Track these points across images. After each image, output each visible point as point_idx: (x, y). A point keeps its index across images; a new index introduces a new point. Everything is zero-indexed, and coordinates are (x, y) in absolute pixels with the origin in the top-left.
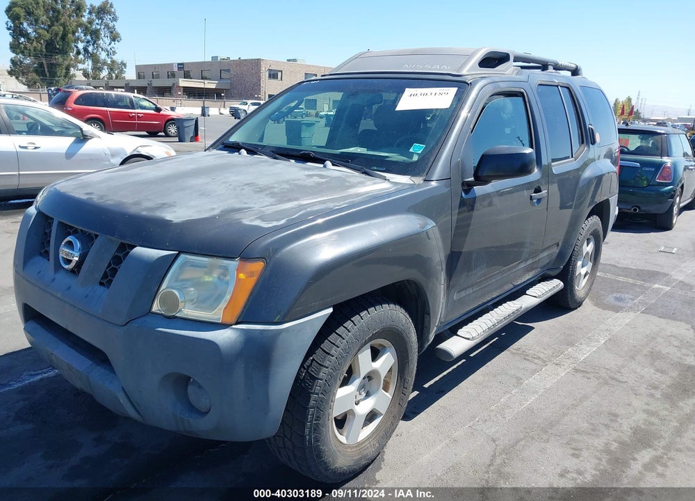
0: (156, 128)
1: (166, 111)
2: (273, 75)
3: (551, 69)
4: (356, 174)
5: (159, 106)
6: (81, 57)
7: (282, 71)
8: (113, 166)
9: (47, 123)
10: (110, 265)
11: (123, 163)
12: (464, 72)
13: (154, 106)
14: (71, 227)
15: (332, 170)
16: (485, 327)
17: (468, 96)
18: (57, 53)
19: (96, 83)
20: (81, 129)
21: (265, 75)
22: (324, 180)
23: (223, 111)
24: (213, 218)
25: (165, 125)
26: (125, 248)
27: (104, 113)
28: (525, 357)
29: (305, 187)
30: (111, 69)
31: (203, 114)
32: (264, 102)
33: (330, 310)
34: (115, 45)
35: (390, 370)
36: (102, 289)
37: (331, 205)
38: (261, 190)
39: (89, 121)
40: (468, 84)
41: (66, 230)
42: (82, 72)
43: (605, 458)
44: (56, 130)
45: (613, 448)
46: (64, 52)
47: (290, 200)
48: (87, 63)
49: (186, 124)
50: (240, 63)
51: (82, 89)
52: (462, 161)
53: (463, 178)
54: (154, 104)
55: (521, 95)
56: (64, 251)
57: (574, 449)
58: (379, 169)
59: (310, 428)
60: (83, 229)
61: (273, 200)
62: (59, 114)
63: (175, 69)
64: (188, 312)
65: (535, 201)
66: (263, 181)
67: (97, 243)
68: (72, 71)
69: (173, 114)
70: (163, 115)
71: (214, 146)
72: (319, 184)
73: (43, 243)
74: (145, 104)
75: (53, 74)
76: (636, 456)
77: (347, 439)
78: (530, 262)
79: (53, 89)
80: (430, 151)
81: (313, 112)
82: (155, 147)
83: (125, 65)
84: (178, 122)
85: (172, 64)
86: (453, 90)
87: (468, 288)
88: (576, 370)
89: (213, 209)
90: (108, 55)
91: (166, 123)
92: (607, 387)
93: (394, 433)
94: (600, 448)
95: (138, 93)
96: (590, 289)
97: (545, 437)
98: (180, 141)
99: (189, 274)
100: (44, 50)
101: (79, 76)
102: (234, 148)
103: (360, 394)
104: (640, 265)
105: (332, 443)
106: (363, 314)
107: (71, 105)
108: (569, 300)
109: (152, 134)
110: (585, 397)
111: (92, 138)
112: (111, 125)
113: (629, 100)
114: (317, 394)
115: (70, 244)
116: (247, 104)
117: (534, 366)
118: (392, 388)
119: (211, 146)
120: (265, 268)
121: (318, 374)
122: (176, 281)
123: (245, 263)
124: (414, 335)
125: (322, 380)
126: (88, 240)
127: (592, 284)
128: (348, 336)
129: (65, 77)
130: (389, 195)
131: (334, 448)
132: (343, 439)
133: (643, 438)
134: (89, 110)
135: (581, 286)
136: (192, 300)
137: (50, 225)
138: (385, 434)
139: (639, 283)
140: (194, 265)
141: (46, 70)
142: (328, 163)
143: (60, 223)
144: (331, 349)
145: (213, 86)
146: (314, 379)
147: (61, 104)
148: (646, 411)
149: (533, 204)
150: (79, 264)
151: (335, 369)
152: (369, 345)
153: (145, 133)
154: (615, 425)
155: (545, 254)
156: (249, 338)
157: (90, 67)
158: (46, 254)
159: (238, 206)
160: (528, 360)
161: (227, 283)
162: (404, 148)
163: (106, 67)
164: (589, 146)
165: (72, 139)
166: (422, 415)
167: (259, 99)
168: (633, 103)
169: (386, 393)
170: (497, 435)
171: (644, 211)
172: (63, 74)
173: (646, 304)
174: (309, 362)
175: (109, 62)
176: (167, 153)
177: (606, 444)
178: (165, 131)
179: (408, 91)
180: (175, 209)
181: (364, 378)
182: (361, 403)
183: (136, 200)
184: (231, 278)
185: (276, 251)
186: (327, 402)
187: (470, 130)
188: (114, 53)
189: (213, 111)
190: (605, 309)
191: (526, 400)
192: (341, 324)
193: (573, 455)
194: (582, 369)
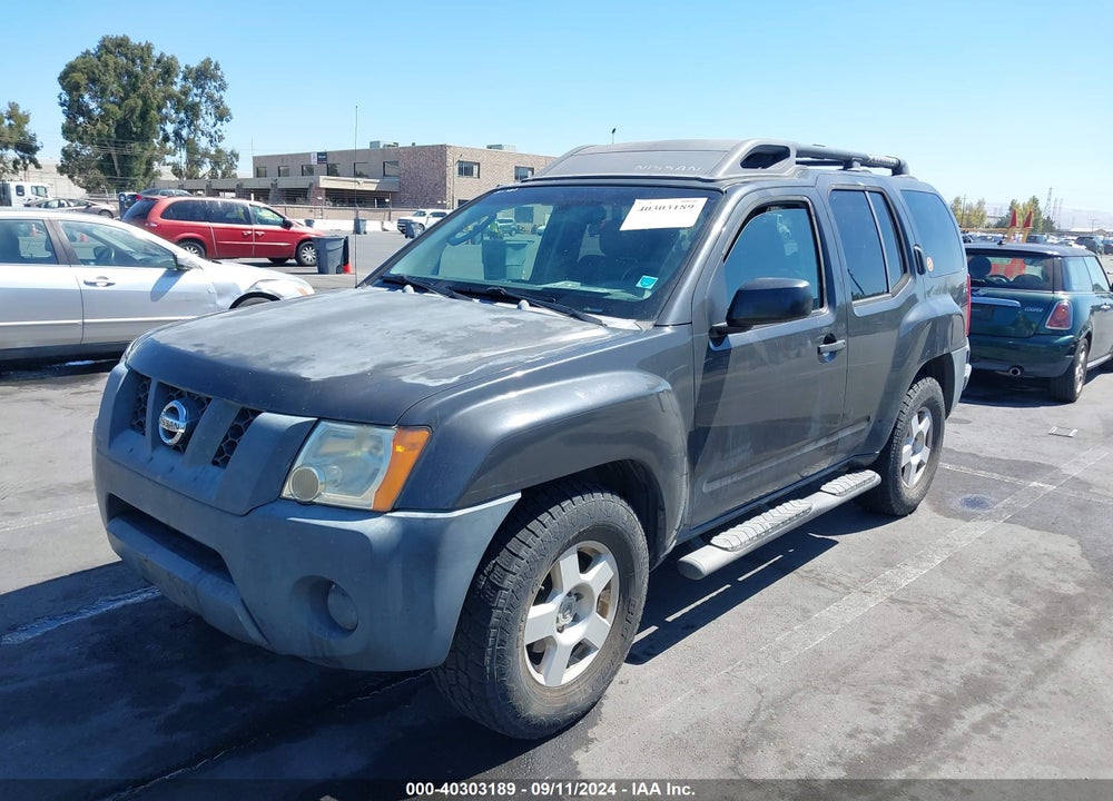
0: (284, 252)
1: (300, 227)
2: (466, 170)
3: (857, 167)
4: (560, 316)
5: (288, 219)
6: (170, 144)
7: (479, 164)
8: (221, 310)
9: (124, 247)
10: (226, 437)
11: (234, 306)
12: (719, 175)
13: (280, 220)
14: (175, 390)
15: (528, 312)
16: (753, 534)
17: (721, 209)
18: (133, 139)
19: (192, 184)
20: (175, 257)
21: (452, 170)
22: (515, 326)
23: (387, 225)
24: (364, 374)
25: (297, 247)
26: (248, 415)
27: (205, 231)
28: (819, 582)
29: (488, 334)
30: (216, 164)
31: (357, 231)
32: (451, 211)
33: (518, 496)
34: (223, 127)
35: (608, 587)
36: (216, 469)
37: (521, 358)
38: (429, 339)
39: (182, 242)
40: (722, 192)
41: (168, 393)
42: (170, 167)
43: (917, 714)
44: (138, 257)
45: (930, 702)
46: (144, 138)
47: (466, 352)
48: (178, 155)
49: (330, 247)
50: (415, 151)
51: (171, 195)
52: (711, 299)
53: (711, 322)
54: (281, 216)
55: (804, 205)
56: (166, 421)
57: (873, 703)
58: (594, 310)
59: (492, 656)
60: (190, 391)
61: (445, 351)
62: (141, 234)
63: (314, 161)
64: (330, 496)
65: (825, 355)
66: (432, 327)
67: (210, 409)
68: (156, 166)
69: (311, 232)
70: (293, 233)
71: (368, 281)
72: (507, 331)
73: (136, 413)
74: (267, 215)
75: (127, 172)
76: (963, 713)
77: (545, 679)
78: (823, 443)
79: (127, 194)
80: (665, 286)
81: (528, 226)
82: (282, 282)
83: (237, 156)
84: (318, 244)
85: (309, 154)
86: (701, 202)
87: (724, 476)
88: (893, 600)
89: (364, 363)
90: (211, 141)
91: (300, 244)
92: (934, 623)
93: (617, 679)
94: (912, 701)
95: (257, 199)
96: (928, 487)
97: (834, 687)
98: (321, 272)
99: (332, 447)
100: (113, 135)
101: (167, 174)
102: (397, 283)
103: (564, 617)
104: (1016, 454)
105: (524, 680)
106: (565, 504)
107: (156, 218)
108: (893, 501)
109: (278, 261)
110: (901, 636)
111: (190, 268)
112: (215, 249)
113: (1035, 201)
114: (502, 609)
115: (173, 412)
116: (424, 215)
117: (831, 595)
118: (612, 613)
119: (365, 281)
120: (430, 439)
121: (502, 583)
122: (315, 457)
123: (404, 432)
124: (641, 538)
125: (507, 590)
126: (197, 405)
127: (931, 479)
128: (544, 533)
129: (145, 175)
130: (603, 344)
131: (527, 688)
132: (540, 678)
133: (977, 690)
134: (183, 226)
135: (911, 484)
136: (335, 481)
137: (146, 388)
138: (602, 679)
139: (1008, 479)
140: (337, 435)
141: (116, 164)
142: (524, 303)
143: (160, 385)
144: (520, 549)
145: (372, 188)
146: (497, 588)
147: (141, 218)
148: (990, 656)
149: (822, 360)
150: (186, 438)
151: (525, 576)
152: (575, 548)
153: (267, 260)
154: (938, 673)
155: (847, 432)
156: (408, 529)
157: (184, 160)
158: (140, 427)
159: (397, 359)
160: (823, 586)
161: (381, 459)
162: (629, 281)
163: (207, 160)
164: (915, 277)
165: (162, 271)
166: (660, 657)
167: (444, 206)
168: (1041, 206)
169: (605, 620)
170: (766, 684)
171: (1027, 373)
172: (143, 171)
173: (1014, 509)
174: (490, 566)
175: (213, 152)
176: (301, 290)
177: (921, 697)
178: (297, 257)
179: (639, 203)
180: (313, 364)
181: (569, 594)
182: (566, 631)
183: (263, 352)
184: (386, 454)
185: (444, 417)
186: (515, 623)
187: (722, 257)
188: (221, 138)
189: (372, 226)
190: (948, 517)
191: (813, 640)
192: (534, 516)
193: (871, 710)
194: (901, 599)
